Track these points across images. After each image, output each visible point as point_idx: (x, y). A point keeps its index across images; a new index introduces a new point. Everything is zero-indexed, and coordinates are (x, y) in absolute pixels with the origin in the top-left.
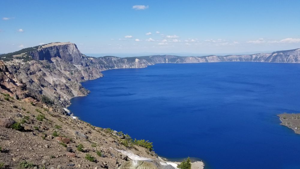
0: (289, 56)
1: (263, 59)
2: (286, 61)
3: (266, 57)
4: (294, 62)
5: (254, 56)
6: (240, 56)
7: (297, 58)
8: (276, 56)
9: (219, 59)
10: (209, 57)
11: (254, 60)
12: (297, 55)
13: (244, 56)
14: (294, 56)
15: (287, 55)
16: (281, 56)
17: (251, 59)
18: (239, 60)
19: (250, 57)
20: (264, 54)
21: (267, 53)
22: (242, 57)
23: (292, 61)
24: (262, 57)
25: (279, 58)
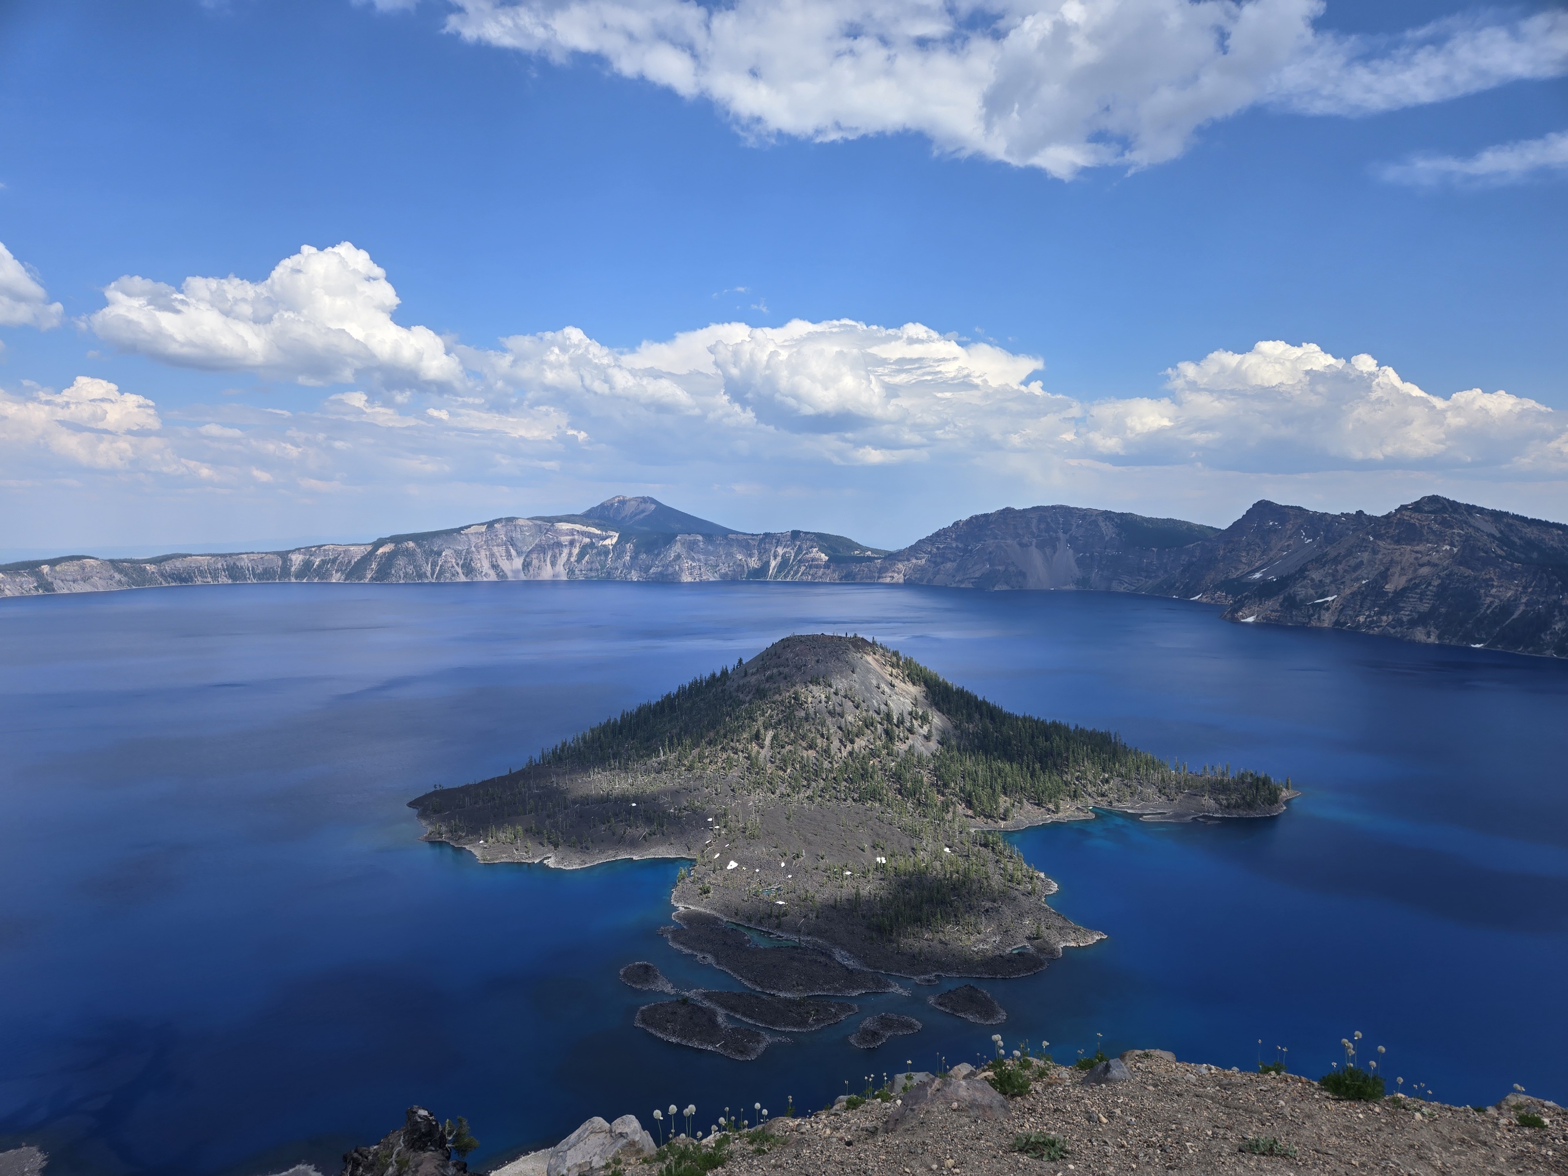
0: (439, 554)
1: (337, 571)
2: (432, 574)
3: (350, 562)
4: (462, 578)
5: (297, 559)
6: (231, 561)
7: (470, 564)
8: (391, 556)
9: (117, 576)
10: (58, 568)
11: (300, 574)
12: (468, 552)
13: (252, 557)
14: (458, 553)
15: (432, 551)
16: (410, 555)
17: (285, 571)
18: (226, 576)
19: (280, 563)
20: (340, 549)
21: (353, 545)
22: (238, 564)
23: (453, 575)
24: (334, 561)
25: (401, 561)
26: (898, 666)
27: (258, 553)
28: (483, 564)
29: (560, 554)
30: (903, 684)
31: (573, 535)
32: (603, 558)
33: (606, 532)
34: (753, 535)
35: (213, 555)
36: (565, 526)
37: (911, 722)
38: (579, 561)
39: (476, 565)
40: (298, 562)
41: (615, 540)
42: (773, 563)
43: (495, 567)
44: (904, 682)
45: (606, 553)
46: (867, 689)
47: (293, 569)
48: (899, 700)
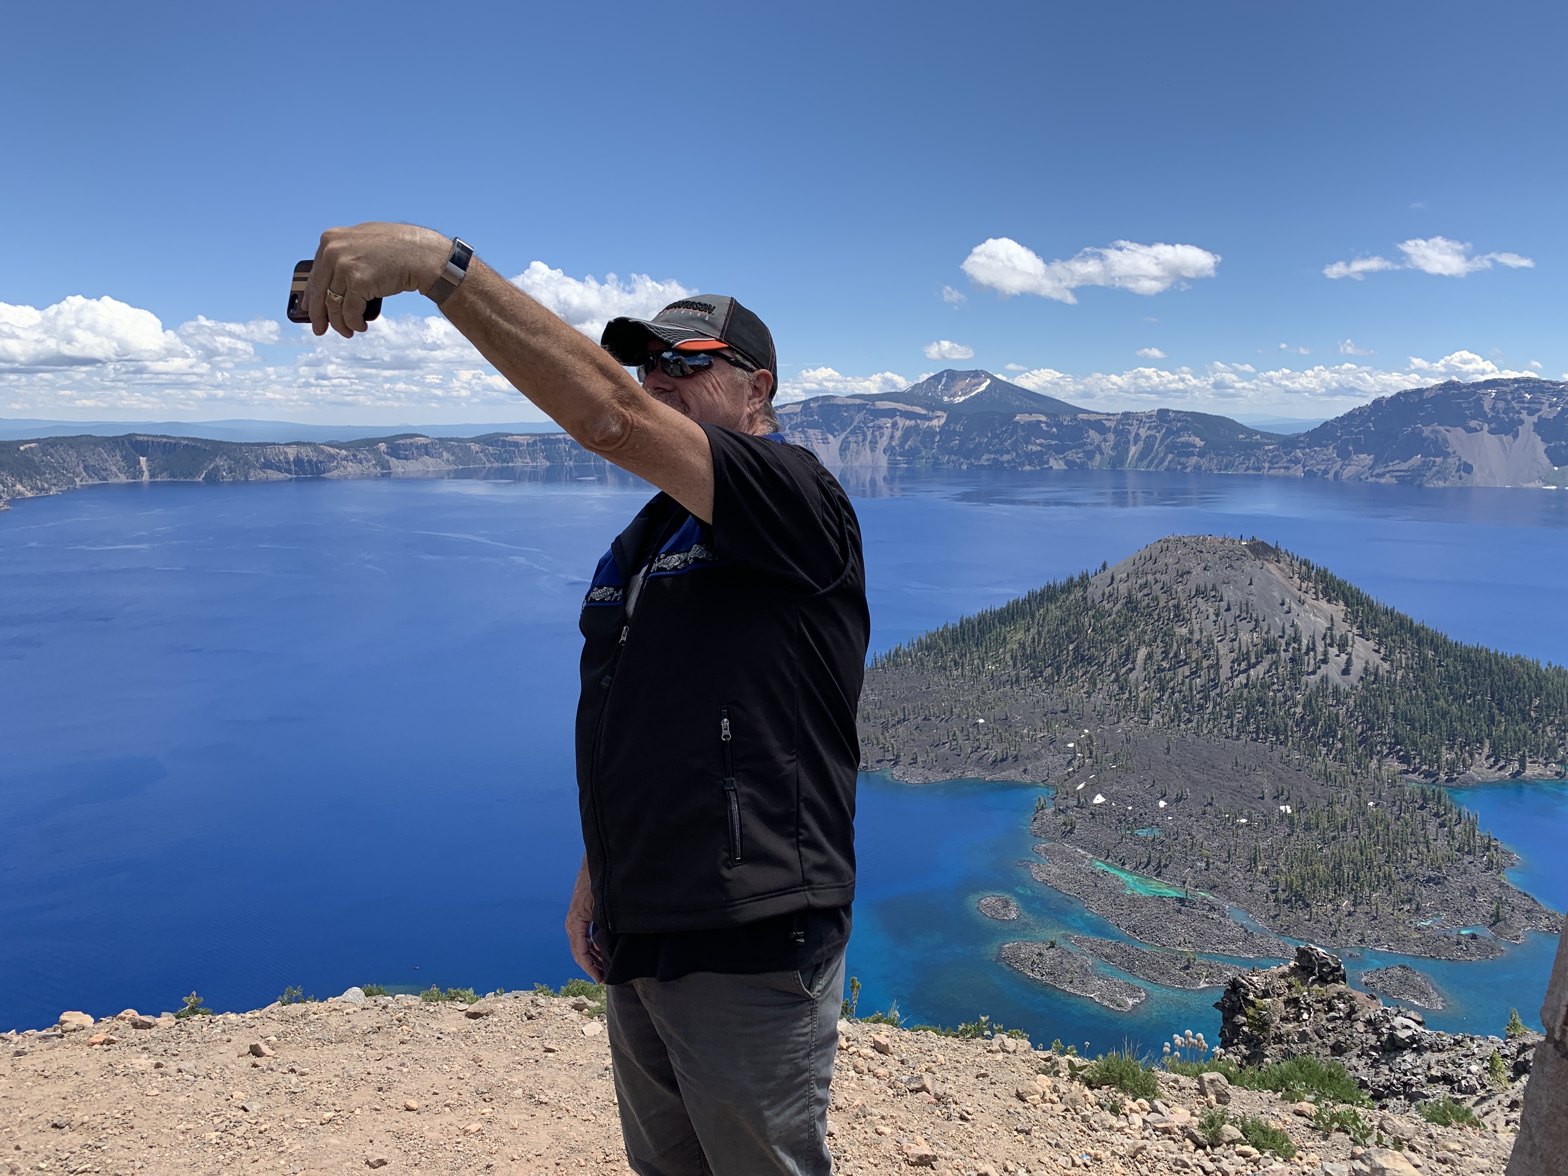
26: (1309, 578)
29: (881, 437)
31: (896, 416)
32: (928, 442)
33: (933, 411)
34: (1108, 415)
37: (1325, 649)
38: (902, 444)
41: (943, 421)
42: (1134, 449)
44: (1316, 598)
45: (933, 436)
48: (1309, 618)
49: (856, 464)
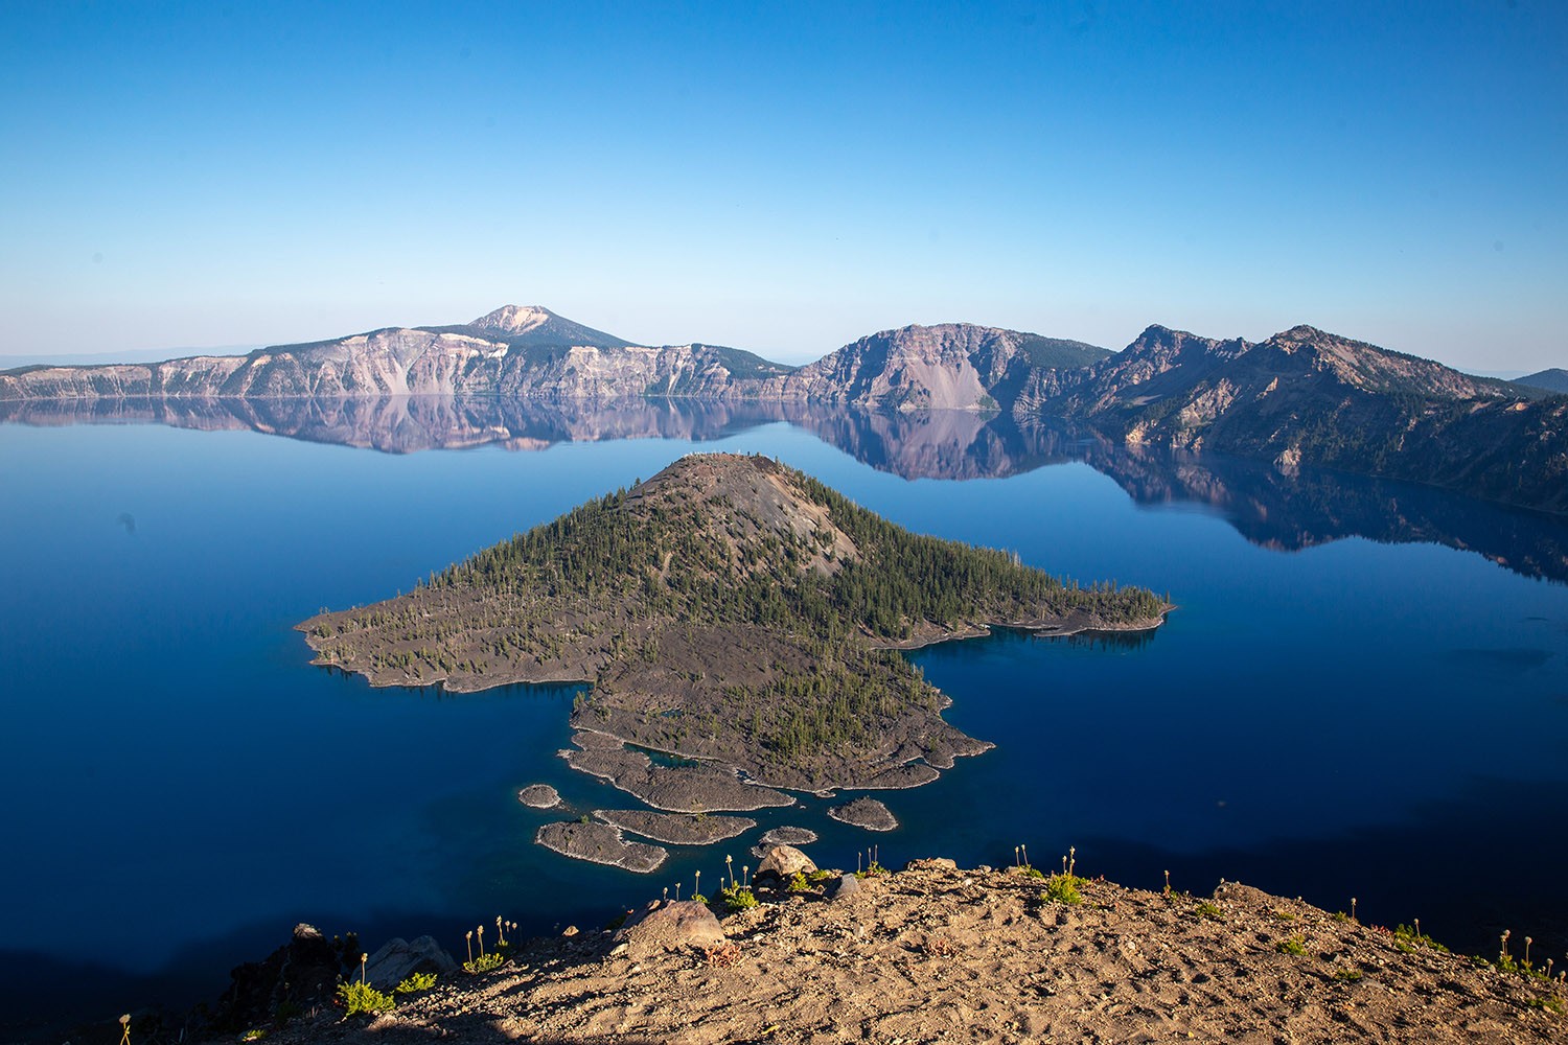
0: (318, 366)
1: (211, 385)
2: (312, 387)
3: (224, 374)
4: (344, 393)
5: (168, 371)
6: (97, 373)
7: (351, 376)
8: (267, 370)
11: (171, 388)
12: (349, 364)
13: (120, 369)
14: (338, 365)
15: (311, 363)
16: (288, 366)
17: (156, 383)
18: (93, 389)
19: (150, 376)
20: (214, 361)
21: (227, 357)
22: (105, 376)
23: (334, 389)
24: (208, 373)
25: (279, 375)
26: (802, 486)
27: (126, 365)
28: (364, 376)
29: (447, 367)
30: (806, 504)
31: (460, 346)
32: (492, 371)
33: (496, 343)
34: (651, 348)
35: (78, 367)
36: (452, 337)
37: (814, 543)
38: (466, 375)
39: (357, 377)
40: (169, 376)
41: (505, 352)
42: (673, 379)
43: (378, 380)
44: (807, 502)
45: (496, 367)
46: (769, 509)
47: (164, 382)
48: (802, 521)
49: (422, 392)
